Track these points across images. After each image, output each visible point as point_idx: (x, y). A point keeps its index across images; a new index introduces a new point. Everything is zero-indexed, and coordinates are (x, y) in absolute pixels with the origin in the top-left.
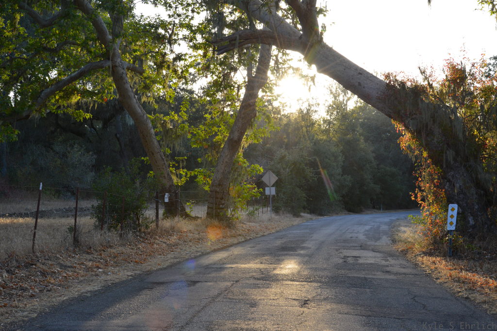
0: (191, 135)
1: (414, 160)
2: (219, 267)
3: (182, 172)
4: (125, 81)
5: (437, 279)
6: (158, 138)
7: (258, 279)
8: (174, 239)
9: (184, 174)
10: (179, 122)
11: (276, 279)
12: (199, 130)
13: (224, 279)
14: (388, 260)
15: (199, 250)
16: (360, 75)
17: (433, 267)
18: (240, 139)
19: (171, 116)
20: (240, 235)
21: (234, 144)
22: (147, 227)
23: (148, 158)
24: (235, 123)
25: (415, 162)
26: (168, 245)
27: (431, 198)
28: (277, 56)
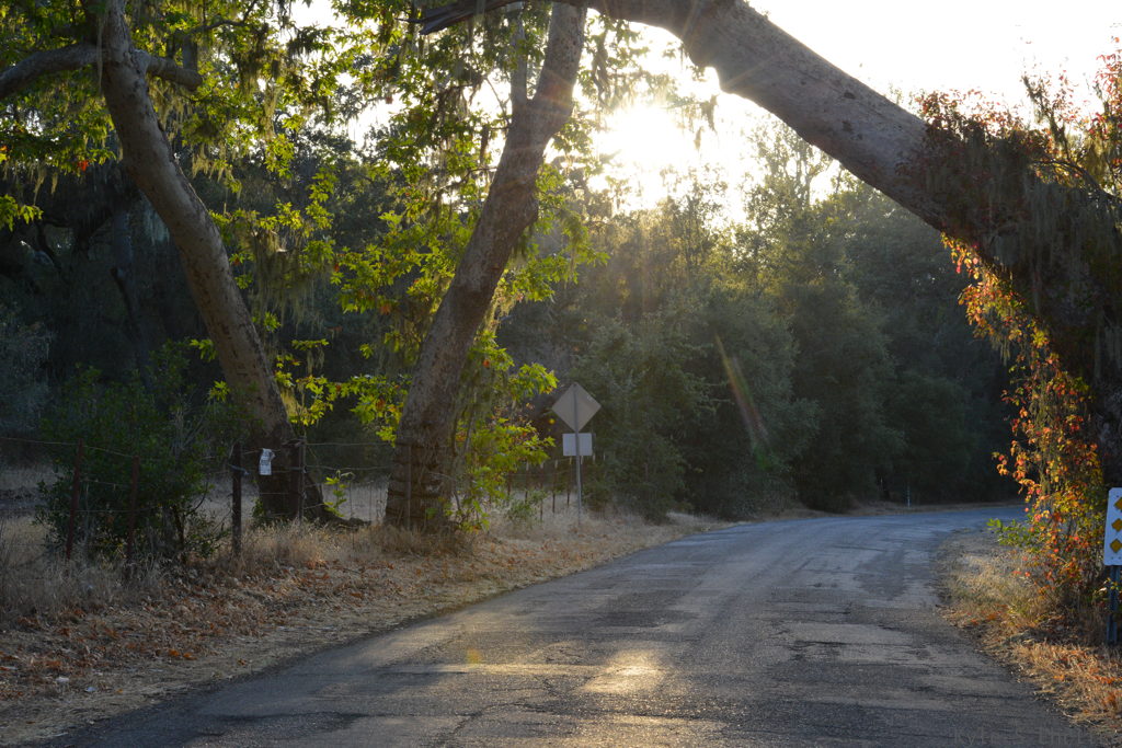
0: (340, 274)
1: (1007, 355)
2: (422, 672)
3: (313, 385)
4: (143, 110)
5: (1072, 710)
6: (242, 283)
7: (540, 709)
8: (287, 586)
9: (319, 391)
10: (306, 233)
11: (595, 709)
12: (364, 259)
13: (437, 708)
14: (926, 655)
15: (363, 619)
16: (848, 101)
17: (1060, 676)
18: (487, 290)
19: (282, 217)
20: (485, 576)
21: (470, 302)
22: (206, 550)
23: (210, 342)
24: (475, 239)
25: (1010, 363)
26: (267, 604)
27: (1055, 470)
28: (600, 40)
